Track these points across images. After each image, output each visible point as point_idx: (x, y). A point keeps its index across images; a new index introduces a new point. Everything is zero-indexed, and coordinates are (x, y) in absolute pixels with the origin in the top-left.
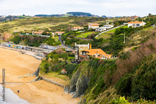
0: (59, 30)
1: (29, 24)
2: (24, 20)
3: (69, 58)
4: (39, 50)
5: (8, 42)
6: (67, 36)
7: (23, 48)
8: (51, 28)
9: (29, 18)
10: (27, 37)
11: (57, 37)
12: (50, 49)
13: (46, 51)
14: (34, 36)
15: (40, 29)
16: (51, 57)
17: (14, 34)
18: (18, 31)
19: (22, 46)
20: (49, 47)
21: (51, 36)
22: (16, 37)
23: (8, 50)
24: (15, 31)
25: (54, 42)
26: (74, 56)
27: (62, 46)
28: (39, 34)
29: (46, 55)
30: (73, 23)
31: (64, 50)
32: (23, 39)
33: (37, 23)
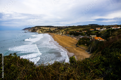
0: (85, 31)
1: (75, 28)
2: (73, 27)
3: (88, 40)
4: (78, 37)
5: (68, 34)
6: (88, 32)
7: (73, 36)
8: (82, 30)
9: (75, 27)
10: (74, 33)
11: (84, 33)
12: (81, 37)
13: (80, 38)
14: (77, 33)
15: (79, 30)
16: (82, 40)
17: (70, 32)
18: (71, 31)
19: (72, 36)
20: (81, 36)
21: (82, 33)
22: (71, 33)
23: (68, 37)
24: (70, 31)
25: (83, 34)
26: (90, 39)
27: (86, 36)
28: (78, 32)
29: (80, 39)
30: (90, 28)
31: (86, 37)
32: (73, 33)
33: (78, 28)
